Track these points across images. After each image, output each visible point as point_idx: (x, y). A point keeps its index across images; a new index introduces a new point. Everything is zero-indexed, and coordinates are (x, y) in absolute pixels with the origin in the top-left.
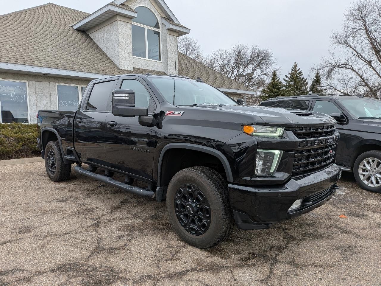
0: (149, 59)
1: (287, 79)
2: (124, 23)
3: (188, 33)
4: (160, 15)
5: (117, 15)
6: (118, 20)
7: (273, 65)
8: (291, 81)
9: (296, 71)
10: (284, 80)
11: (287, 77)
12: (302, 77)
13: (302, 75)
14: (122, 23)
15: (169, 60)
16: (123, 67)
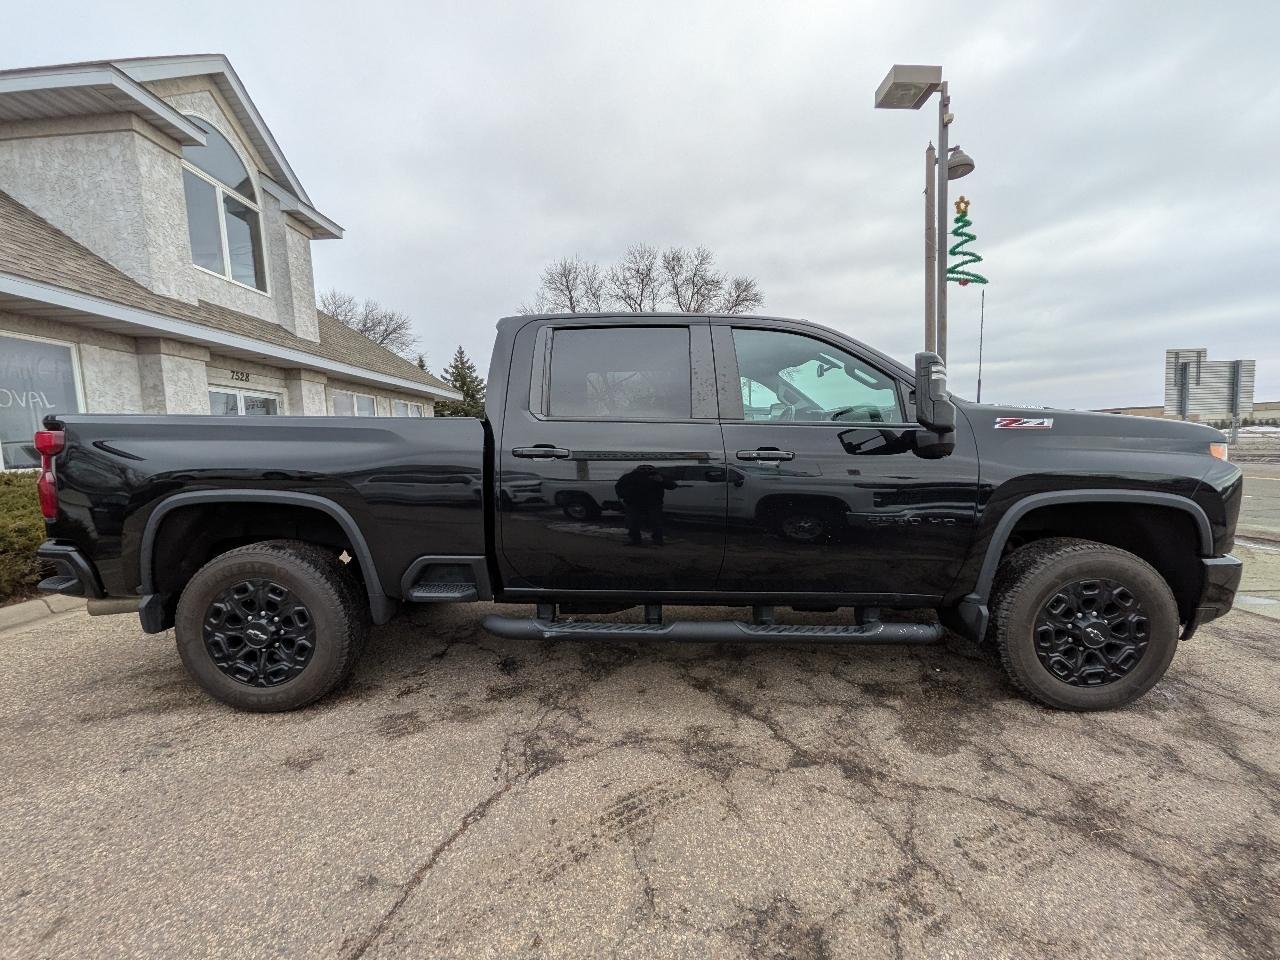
0: (233, 281)
1: (448, 376)
2: (158, 149)
3: (338, 238)
4: (256, 165)
5: (130, 112)
6: (136, 132)
7: (412, 347)
8: (456, 381)
9: (462, 363)
10: (442, 376)
11: (447, 371)
12: (474, 375)
13: (475, 370)
14: (148, 145)
15: (294, 294)
16: (161, 286)
